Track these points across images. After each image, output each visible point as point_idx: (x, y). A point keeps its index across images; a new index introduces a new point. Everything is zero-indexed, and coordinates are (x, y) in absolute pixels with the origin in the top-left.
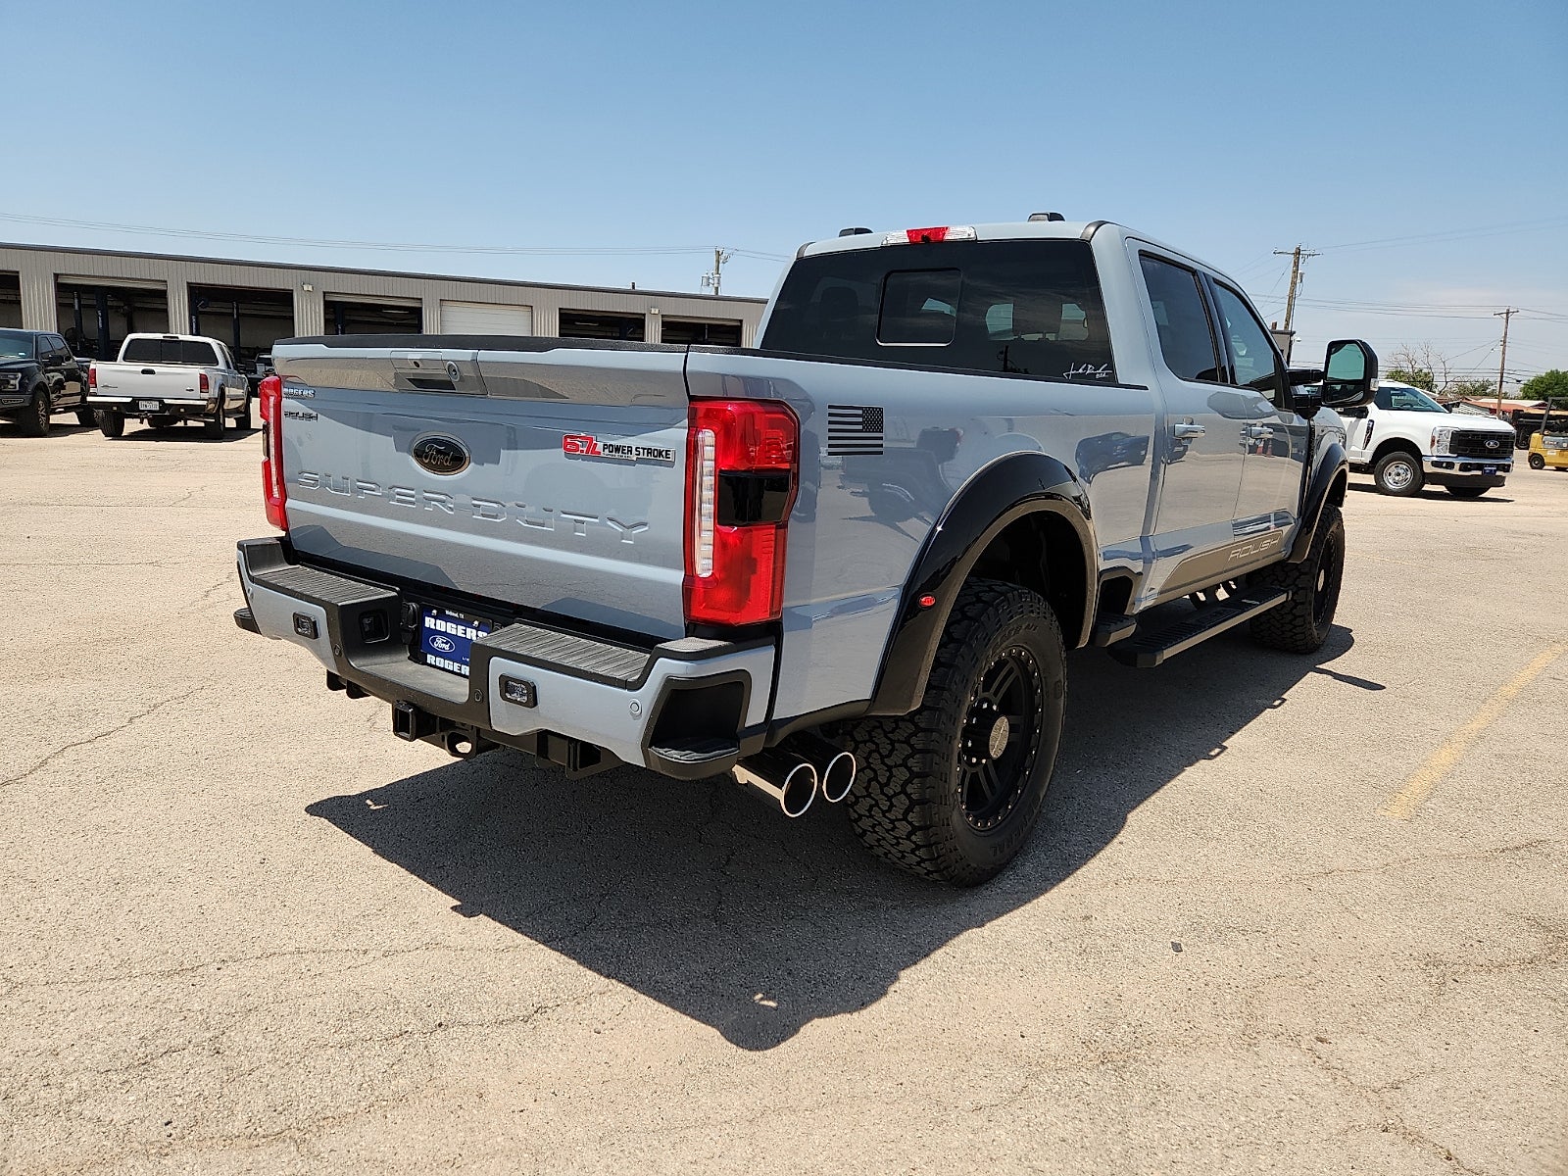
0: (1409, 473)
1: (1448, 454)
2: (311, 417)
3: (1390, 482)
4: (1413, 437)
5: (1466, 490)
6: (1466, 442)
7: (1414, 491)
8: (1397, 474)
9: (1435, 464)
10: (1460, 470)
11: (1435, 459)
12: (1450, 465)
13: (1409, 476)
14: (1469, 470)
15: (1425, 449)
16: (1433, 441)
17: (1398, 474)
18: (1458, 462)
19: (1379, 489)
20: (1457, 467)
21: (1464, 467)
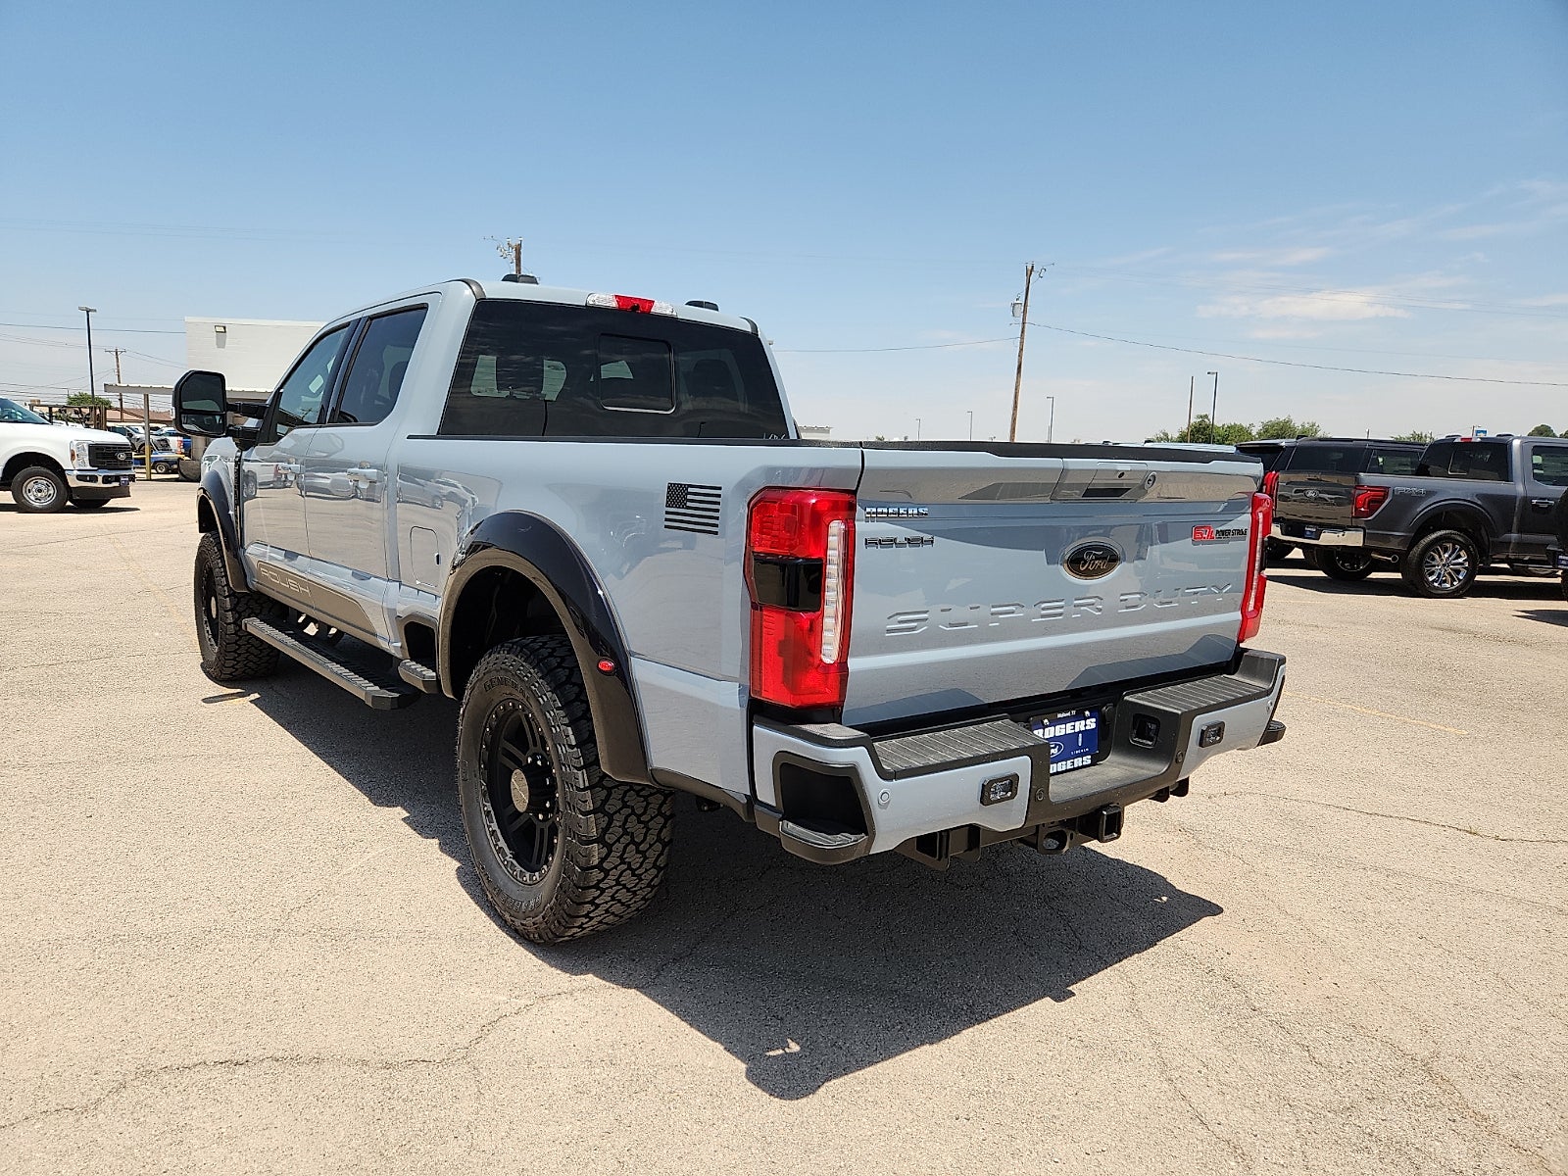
0: (51, 488)
1: (89, 467)
2: (922, 541)
3: (31, 498)
4: (49, 451)
5: (90, 502)
6: (101, 455)
7: (57, 508)
8: (38, 490)
9: (79, 478)
10: (103, 483)
11: (79, 473)
12: (94, 479)
13: (51, 492)
14: (110, 482)
15: (65, 463)
16: (73, 455)
17: (40, 491)
18: (101, 474)
19: (21, 507)
20: (100, 479)
21: (106, 480)
